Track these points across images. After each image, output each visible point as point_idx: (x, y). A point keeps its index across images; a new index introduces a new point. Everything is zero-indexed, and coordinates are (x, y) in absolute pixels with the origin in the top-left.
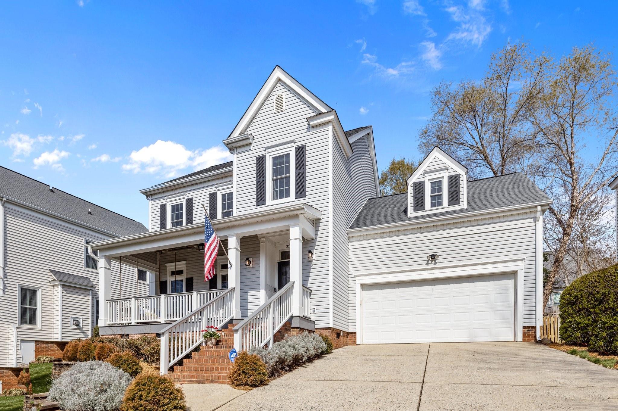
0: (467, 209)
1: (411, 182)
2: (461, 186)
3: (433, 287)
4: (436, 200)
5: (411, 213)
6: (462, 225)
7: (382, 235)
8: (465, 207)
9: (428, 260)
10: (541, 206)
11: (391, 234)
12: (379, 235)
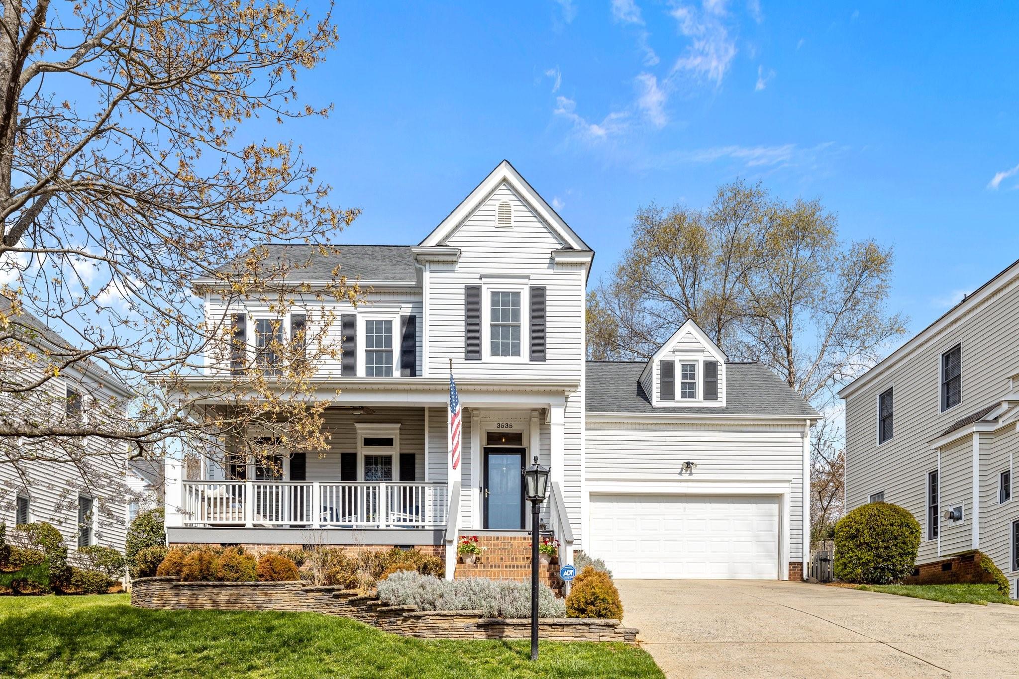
0: (727, 408)
1: (657, 359)
2: (719, 377)
3: (685, 505)
4: (689, 391)
5: (656, 401)
6: (723, 428)
7: (622, 426)
8: (724, 405)
9: (682, 469)
10: (811, 420)
11: (634, 426)
12: (617, 425)
